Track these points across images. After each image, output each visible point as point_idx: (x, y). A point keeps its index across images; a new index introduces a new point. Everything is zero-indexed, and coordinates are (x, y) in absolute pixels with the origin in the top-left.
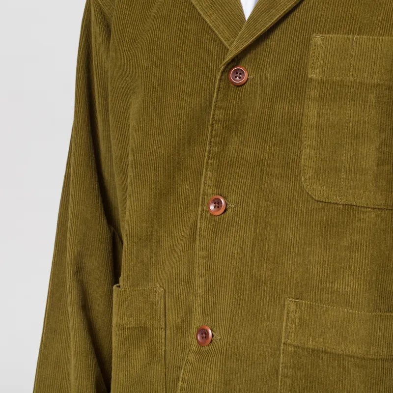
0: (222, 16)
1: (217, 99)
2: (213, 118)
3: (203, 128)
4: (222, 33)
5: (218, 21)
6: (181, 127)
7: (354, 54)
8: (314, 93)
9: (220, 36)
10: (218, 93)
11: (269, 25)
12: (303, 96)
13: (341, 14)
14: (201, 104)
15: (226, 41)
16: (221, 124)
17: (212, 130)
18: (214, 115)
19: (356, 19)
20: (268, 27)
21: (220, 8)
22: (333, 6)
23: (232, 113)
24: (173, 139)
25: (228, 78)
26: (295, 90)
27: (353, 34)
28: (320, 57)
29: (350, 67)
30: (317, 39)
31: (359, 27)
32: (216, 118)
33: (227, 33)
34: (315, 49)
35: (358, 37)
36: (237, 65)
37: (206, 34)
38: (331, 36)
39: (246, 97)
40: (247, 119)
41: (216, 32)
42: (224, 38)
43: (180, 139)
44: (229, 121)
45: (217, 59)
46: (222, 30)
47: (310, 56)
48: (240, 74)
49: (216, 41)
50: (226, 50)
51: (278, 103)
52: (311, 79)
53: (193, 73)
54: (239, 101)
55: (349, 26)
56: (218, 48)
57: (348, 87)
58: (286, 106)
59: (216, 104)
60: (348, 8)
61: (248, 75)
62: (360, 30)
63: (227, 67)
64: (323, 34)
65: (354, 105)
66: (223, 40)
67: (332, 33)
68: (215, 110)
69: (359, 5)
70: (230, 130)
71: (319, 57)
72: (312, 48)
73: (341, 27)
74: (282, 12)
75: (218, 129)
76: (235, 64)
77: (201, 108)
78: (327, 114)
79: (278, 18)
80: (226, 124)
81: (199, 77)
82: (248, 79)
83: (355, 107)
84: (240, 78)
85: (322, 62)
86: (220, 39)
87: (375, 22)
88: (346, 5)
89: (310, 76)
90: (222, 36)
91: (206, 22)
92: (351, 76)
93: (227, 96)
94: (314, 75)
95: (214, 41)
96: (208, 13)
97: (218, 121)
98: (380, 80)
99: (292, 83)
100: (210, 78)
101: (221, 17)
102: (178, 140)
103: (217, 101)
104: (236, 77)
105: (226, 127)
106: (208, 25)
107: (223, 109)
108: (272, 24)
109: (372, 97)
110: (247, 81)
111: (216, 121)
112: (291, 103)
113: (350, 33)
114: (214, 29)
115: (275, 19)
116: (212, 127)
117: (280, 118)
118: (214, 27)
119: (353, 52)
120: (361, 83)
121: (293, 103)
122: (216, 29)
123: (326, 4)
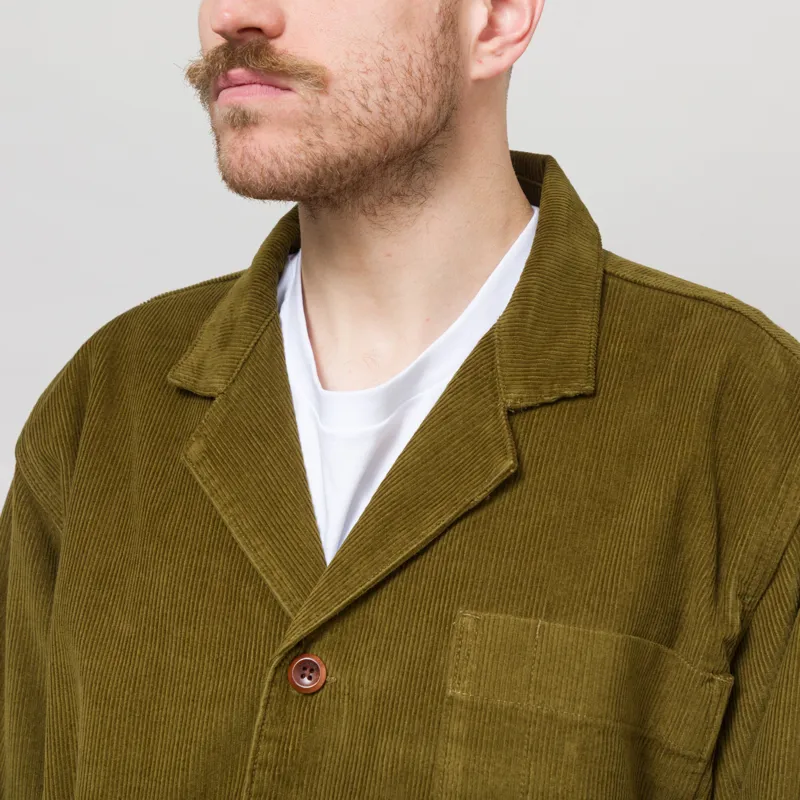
0: (280, 551)
1: (264, 719)
2: (254, 759)
3: (232, 771)
4: (279, 587)
5: (272, 561)
6: (188, 766)
7: (538, 658)
8: (457, 727)
9: (274, 590)
10: (266, 707)
11: (371, 580)
12: (436, 731)
13: (514, 574)
14: (231, 724)
15: (284, 600)
16: (269, 771)
17: (252, 782)
18: (256, 751)
19: (541, 587)
20: (369, 585)
21: (275, 533)
22: (497, 556)
23: (293, 750)
24: (172, 789)
25: (287, 678)
26: (420, 717)
27: (536, 615)
28: (471, 657)
29: (531, 682)
30: (467, 619)
31: (548, 604)
32: (260, 758)
33: (289, 585)
34: (460, 639)
35: (547, 624)
36: (305, 653)
37: (246, 583)
38: (493, 615)
39: (322, 718)
40: (321, 763)
41: (268, 581)
42: (282, 596)
43: (187, 791)
44: (286, 766)
45: (266, 634)
46: (278, 578)
47: (452, 653)
48: (312, 671)
49: (266, 600)
50: (285, 619)
51: (385, 739)
52: (451, 698)
53: (217, 660)
54: (307, 727)
55: (529, 597)
56: (268, 613)
57: (526, 722)
58: (400, 747)
59: (262, 730)
60: (526, 560)
61: (327, 675)
62: (549, 611)
63: (286, 657)
64: (477, 609)
65: (536, 760)
66: (279, 598)
67: (495, 608)
68: (258, 742)
69: (547, 559)
70: (287, 785)
71: (468, 655)
72: (455, 637)
73: (514, 600)
74: (400, 558)
75: (263, 781)
76: (301, 651)
77: (230, 731)
78: (482, 773)
79: (389, 570)
80: (279, 770)
81: (230, 668)
82: (326, 682)
83: (538, 763)
84: (310, 678)
85: (474, 667)
86: (272, 596)
87: (579, 594)
88: (522, 557)
89: (450, 692)
90: (278, 591)
91: (247, 559)
92: (531, 702)
93: (282, 713)
94: (457, 691)
95: (262, 598)
96: (253, 544)
97: (265, 765)
98: (588, 716)
99: (413, 703)
100: (252, 673)
101: (278, 553)
102: (181, 791)
103: (263, 724)
104: (303, 676)
105: (279, 776)
106: (250, 564)
107: (275, 740)
108: (377, 579)
109: (571, 748)
110: (323, 687)
111: (260, 765)
112: (411, 742)
113: (531, 614)
114: (264, 575)
115: (384, 570)
116: (252, 776)
117: (387, 770)
118: (264, 571)
119: (535, 652)
120: (551, 717)
121: (414, 742)
122: (268, 576)
123: (484, 549)
